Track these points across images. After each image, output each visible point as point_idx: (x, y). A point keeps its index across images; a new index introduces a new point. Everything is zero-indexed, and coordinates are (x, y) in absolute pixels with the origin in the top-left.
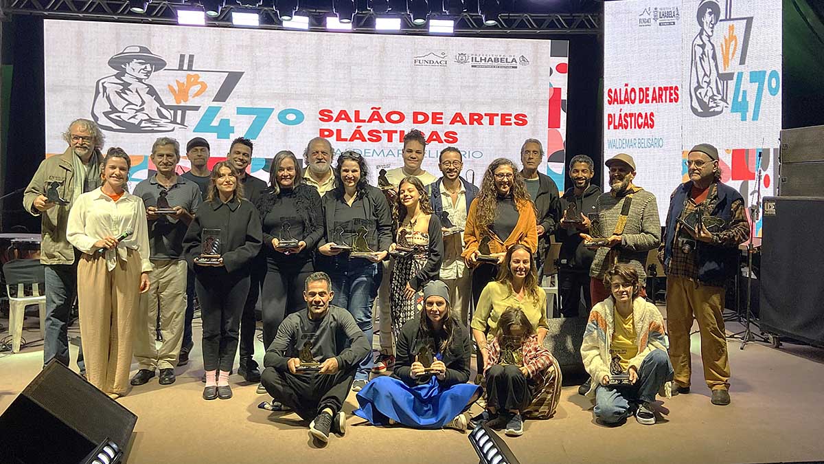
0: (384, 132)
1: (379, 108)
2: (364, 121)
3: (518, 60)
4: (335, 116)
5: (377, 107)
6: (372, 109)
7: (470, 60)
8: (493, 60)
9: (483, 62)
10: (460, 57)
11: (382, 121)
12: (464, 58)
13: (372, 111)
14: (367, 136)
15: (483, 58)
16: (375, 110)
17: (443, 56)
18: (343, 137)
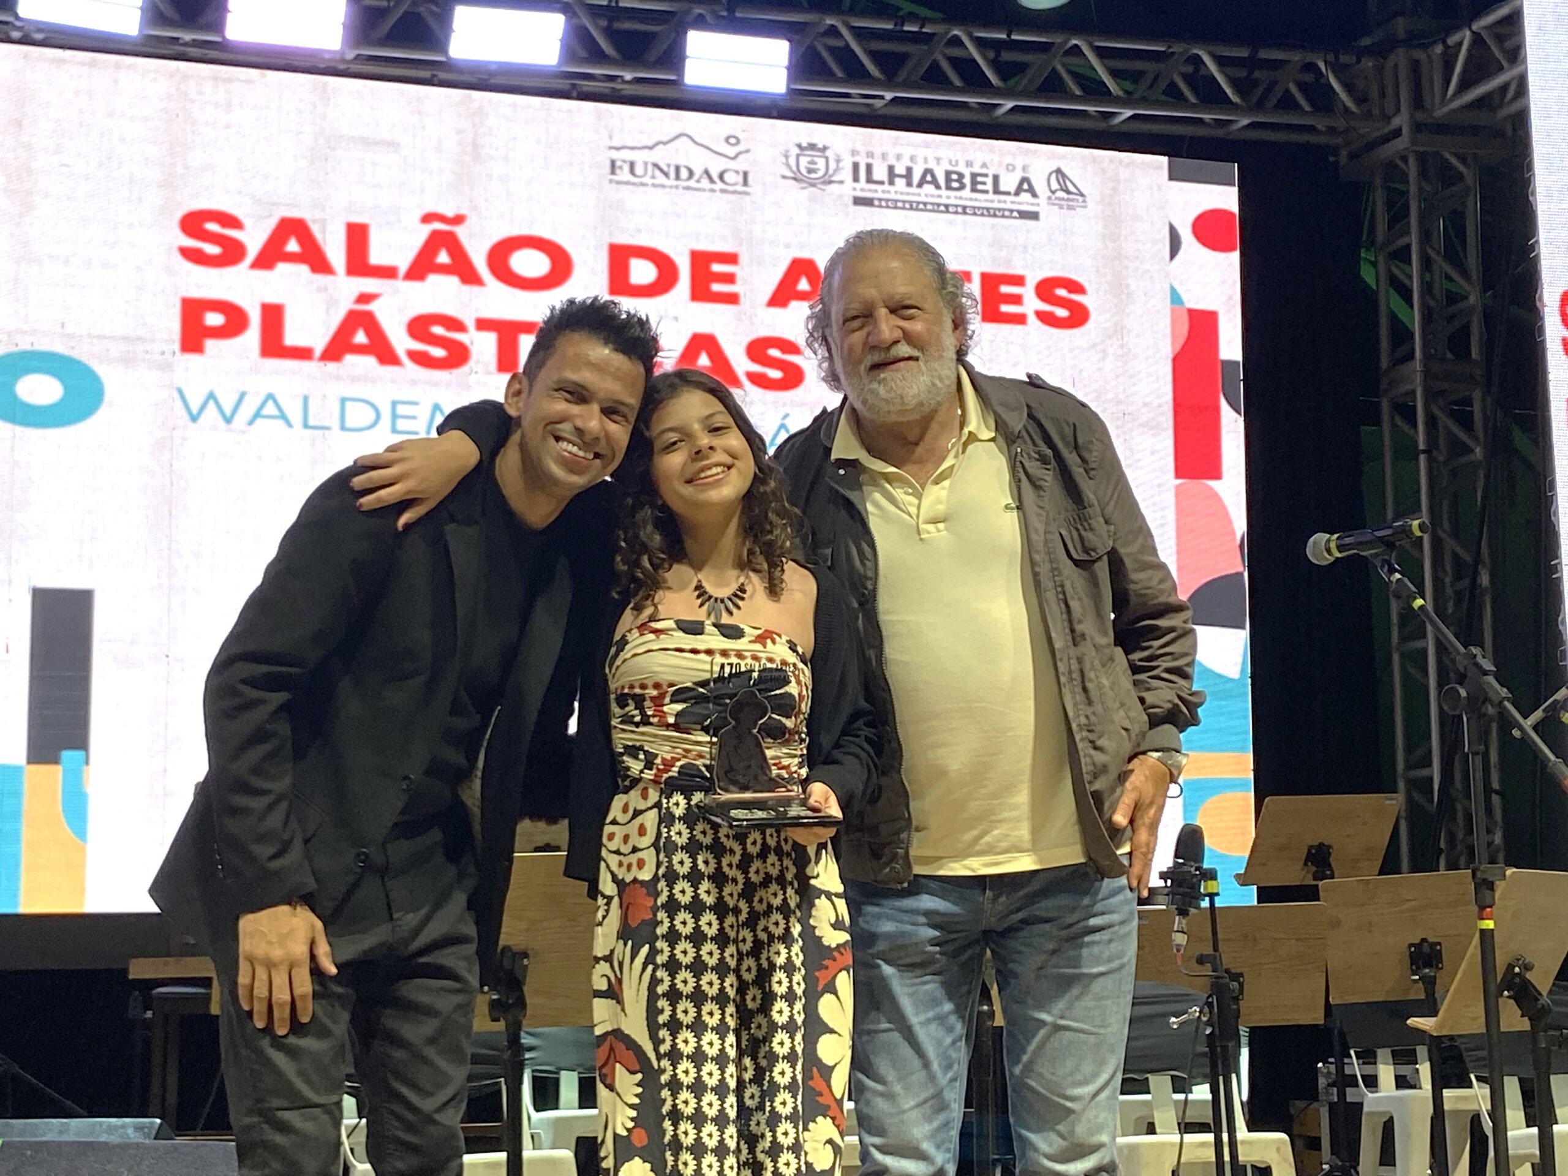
0: (483, 324)
1: (459, 220)
2: (388, 272)
3: (1040, 186)
4: (253, 239)
5: (450, 213)
6: (427, 218)
7: (846, 174)
8: (942, 180)
9: (900, 183)
10: (804, 161)
11: (469, 276)
12: (821, 163)
13: (427, 229)
14: (401, 342)
15: (900, 170)
16: (438, 226)
17: (731, 151)
18: (292, 338)
